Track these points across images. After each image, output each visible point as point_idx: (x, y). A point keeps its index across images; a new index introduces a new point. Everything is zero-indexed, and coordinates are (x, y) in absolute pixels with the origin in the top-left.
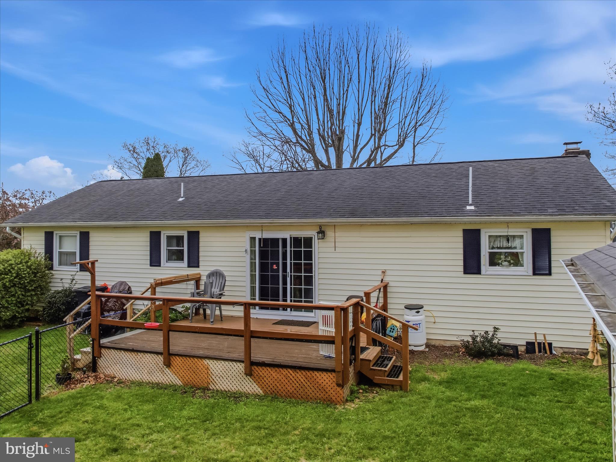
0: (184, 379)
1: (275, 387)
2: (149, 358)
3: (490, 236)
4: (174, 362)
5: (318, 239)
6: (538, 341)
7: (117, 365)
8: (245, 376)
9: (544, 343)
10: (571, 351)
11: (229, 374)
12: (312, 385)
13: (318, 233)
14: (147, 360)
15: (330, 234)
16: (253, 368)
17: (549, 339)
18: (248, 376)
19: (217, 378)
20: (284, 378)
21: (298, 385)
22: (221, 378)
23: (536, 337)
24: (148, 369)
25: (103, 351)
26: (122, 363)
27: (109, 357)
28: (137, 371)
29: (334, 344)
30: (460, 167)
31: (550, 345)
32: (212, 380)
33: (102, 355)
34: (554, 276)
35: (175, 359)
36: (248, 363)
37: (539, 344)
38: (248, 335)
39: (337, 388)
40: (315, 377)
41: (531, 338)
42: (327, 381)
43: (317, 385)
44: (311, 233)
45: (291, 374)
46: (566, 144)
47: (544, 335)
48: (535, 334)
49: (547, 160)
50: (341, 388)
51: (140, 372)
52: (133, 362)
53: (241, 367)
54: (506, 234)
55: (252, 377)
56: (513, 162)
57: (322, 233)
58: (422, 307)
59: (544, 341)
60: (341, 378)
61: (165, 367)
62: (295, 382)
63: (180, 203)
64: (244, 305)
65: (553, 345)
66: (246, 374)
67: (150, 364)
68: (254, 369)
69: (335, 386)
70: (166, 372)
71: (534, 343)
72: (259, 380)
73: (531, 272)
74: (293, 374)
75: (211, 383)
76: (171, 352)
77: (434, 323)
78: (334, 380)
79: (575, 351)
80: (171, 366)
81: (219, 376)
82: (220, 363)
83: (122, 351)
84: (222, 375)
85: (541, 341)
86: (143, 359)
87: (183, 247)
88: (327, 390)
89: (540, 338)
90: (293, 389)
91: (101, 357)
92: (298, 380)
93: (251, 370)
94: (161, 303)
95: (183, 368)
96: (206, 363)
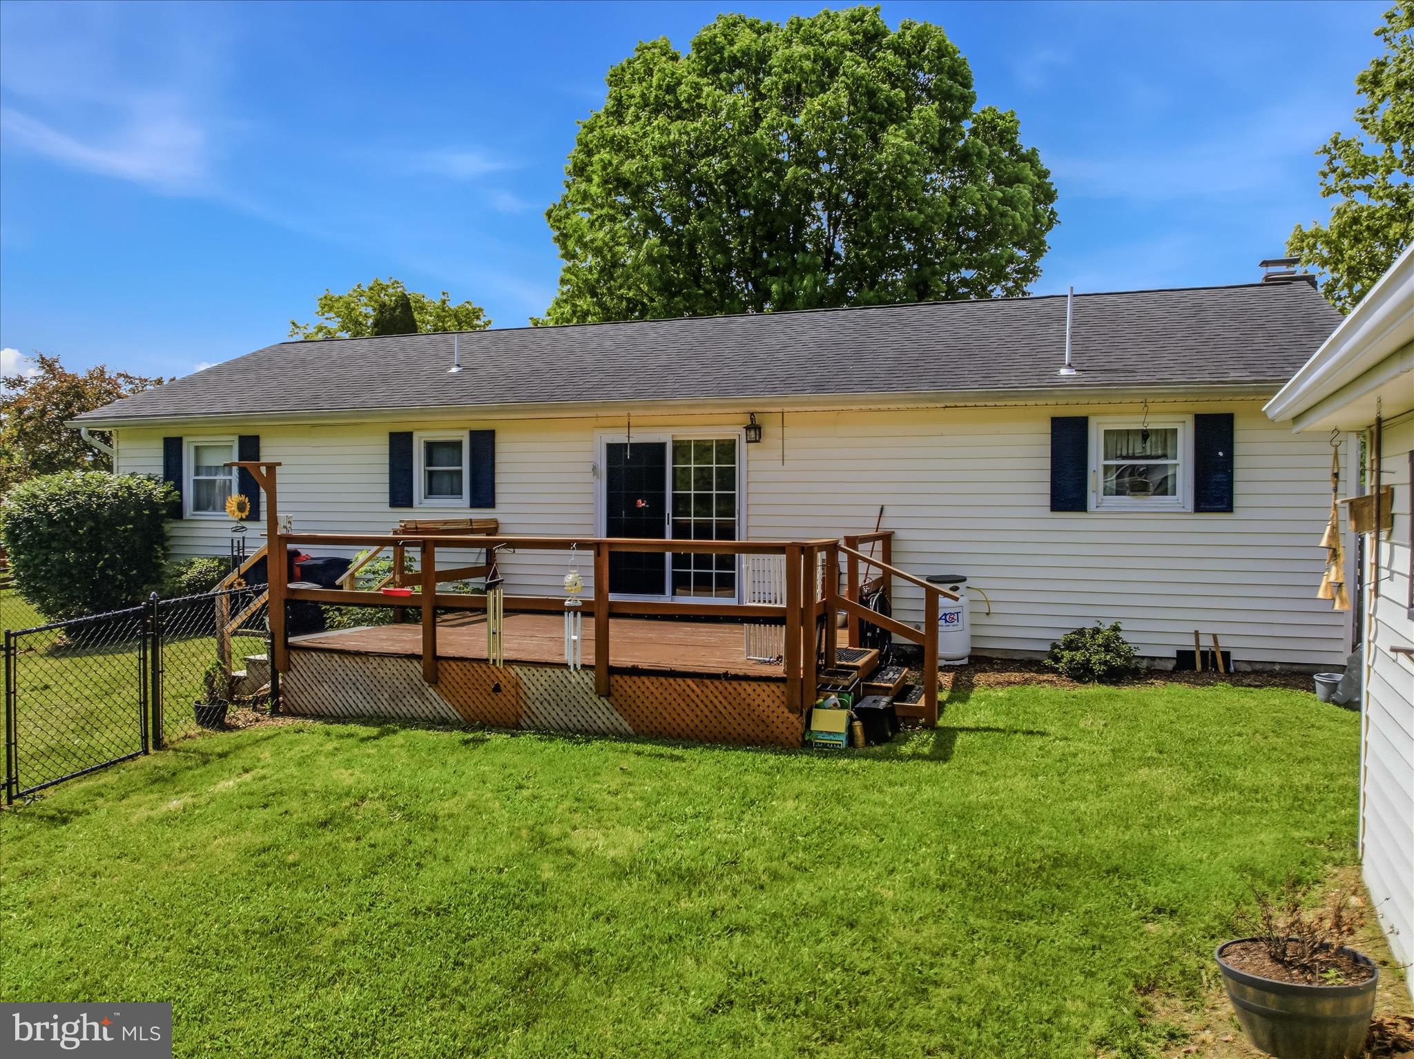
0: (467, 708)
1: (660, 719)
2: (392, 668)
3: (1107, 432)
4: (447, 675)
5: (748, 442)
6: (1201, 649)
7: (324, 684)
8: (595, 699)
9: (1213, 653)
10: (1268, 667)
11: (562, 695)
12: (738, 710)
13: (748, 428)
14: (388, 671)
15: (771, 431)
16: (612, 681)
17: (1224, 643)
18: (602, 699)
19: (538, 704)
20: (679, 700)
21: (707, 712)
22: (545, 704)
23: (1197, 640)
24: (390, 691)
25: (294, 657)
26: (334, 680)
27: (306, 669)
28: (367, 696)
29: (785, 624)
30: (1044, 306)
31: (1226, 655)
32: (525, 708)
33: (292, 667)
34: (1238, 513)
35: (448, 668)
36: (604, 671)
37: (1204, 654)
38: (603, 611)
39: (790, 715)
40: (743, 695)
41: (1188, 643)
42: (769, 702)
43: (747, 712)
44: (732, 431)
45: (693, 691)
46: (1265, 263)
47: (1215, 637)
48: (1197, 633)
49: (1227, 292)
50: (797, 716)
51: (374, 697)
52: (359, 677)
53: (587, 680)
54: (1141, 427)
55: (611, 699)
56: (1156, 295)
57: (755, 429)
58: (963, 579)
59: (1213, 649)
60: (797, 696)
61: (426, 684)
62: (702, 706)
63: (453, 376)
64: (595, 547)
65: (1233, 657)
66: (600, 694)
67: (394, 681)
68: (615, 683)
69: (786, 711)
70: (428, 696)
71: (1193, 653)
72: (625, 706)
73: (1190, 504)
74: (698, 691)
75: (524, 716)
76: (438, 653)
77: (988, 614)
78: (783, 699)
79: (1277, 668)
80: (439, 683)
81: (541, 699)
82: (543, 674)
83: (336, 656)
84: (548, 698)
85: (1207, 649)
86: (380, 670)
87: (461, 465)
88: (768, 721)
89: (1207, 643)
90: (697, 721)
91: (290, 669)
92: (707, 703)
93: (609, 685)
94: (417, 567)
95: (464, 686)
96: (513, 674)
